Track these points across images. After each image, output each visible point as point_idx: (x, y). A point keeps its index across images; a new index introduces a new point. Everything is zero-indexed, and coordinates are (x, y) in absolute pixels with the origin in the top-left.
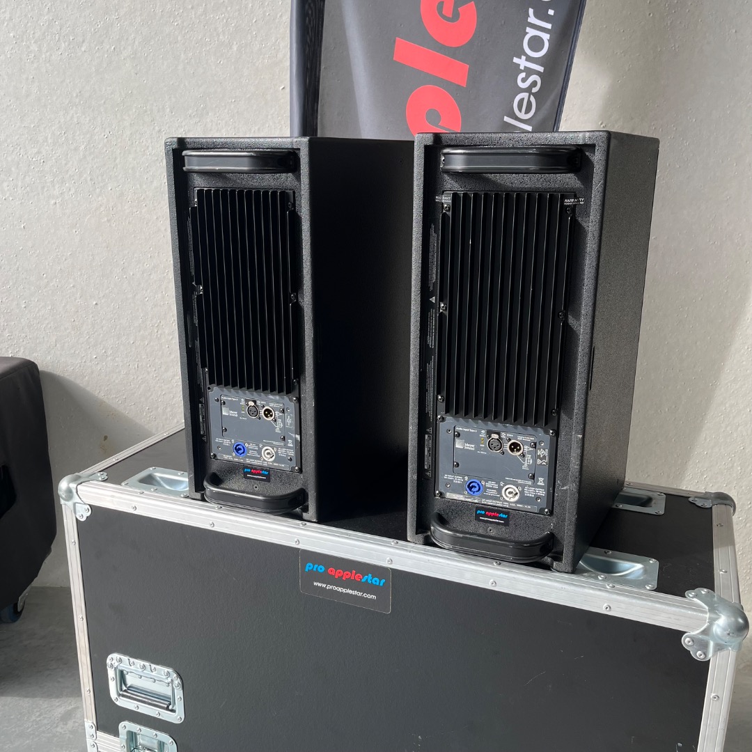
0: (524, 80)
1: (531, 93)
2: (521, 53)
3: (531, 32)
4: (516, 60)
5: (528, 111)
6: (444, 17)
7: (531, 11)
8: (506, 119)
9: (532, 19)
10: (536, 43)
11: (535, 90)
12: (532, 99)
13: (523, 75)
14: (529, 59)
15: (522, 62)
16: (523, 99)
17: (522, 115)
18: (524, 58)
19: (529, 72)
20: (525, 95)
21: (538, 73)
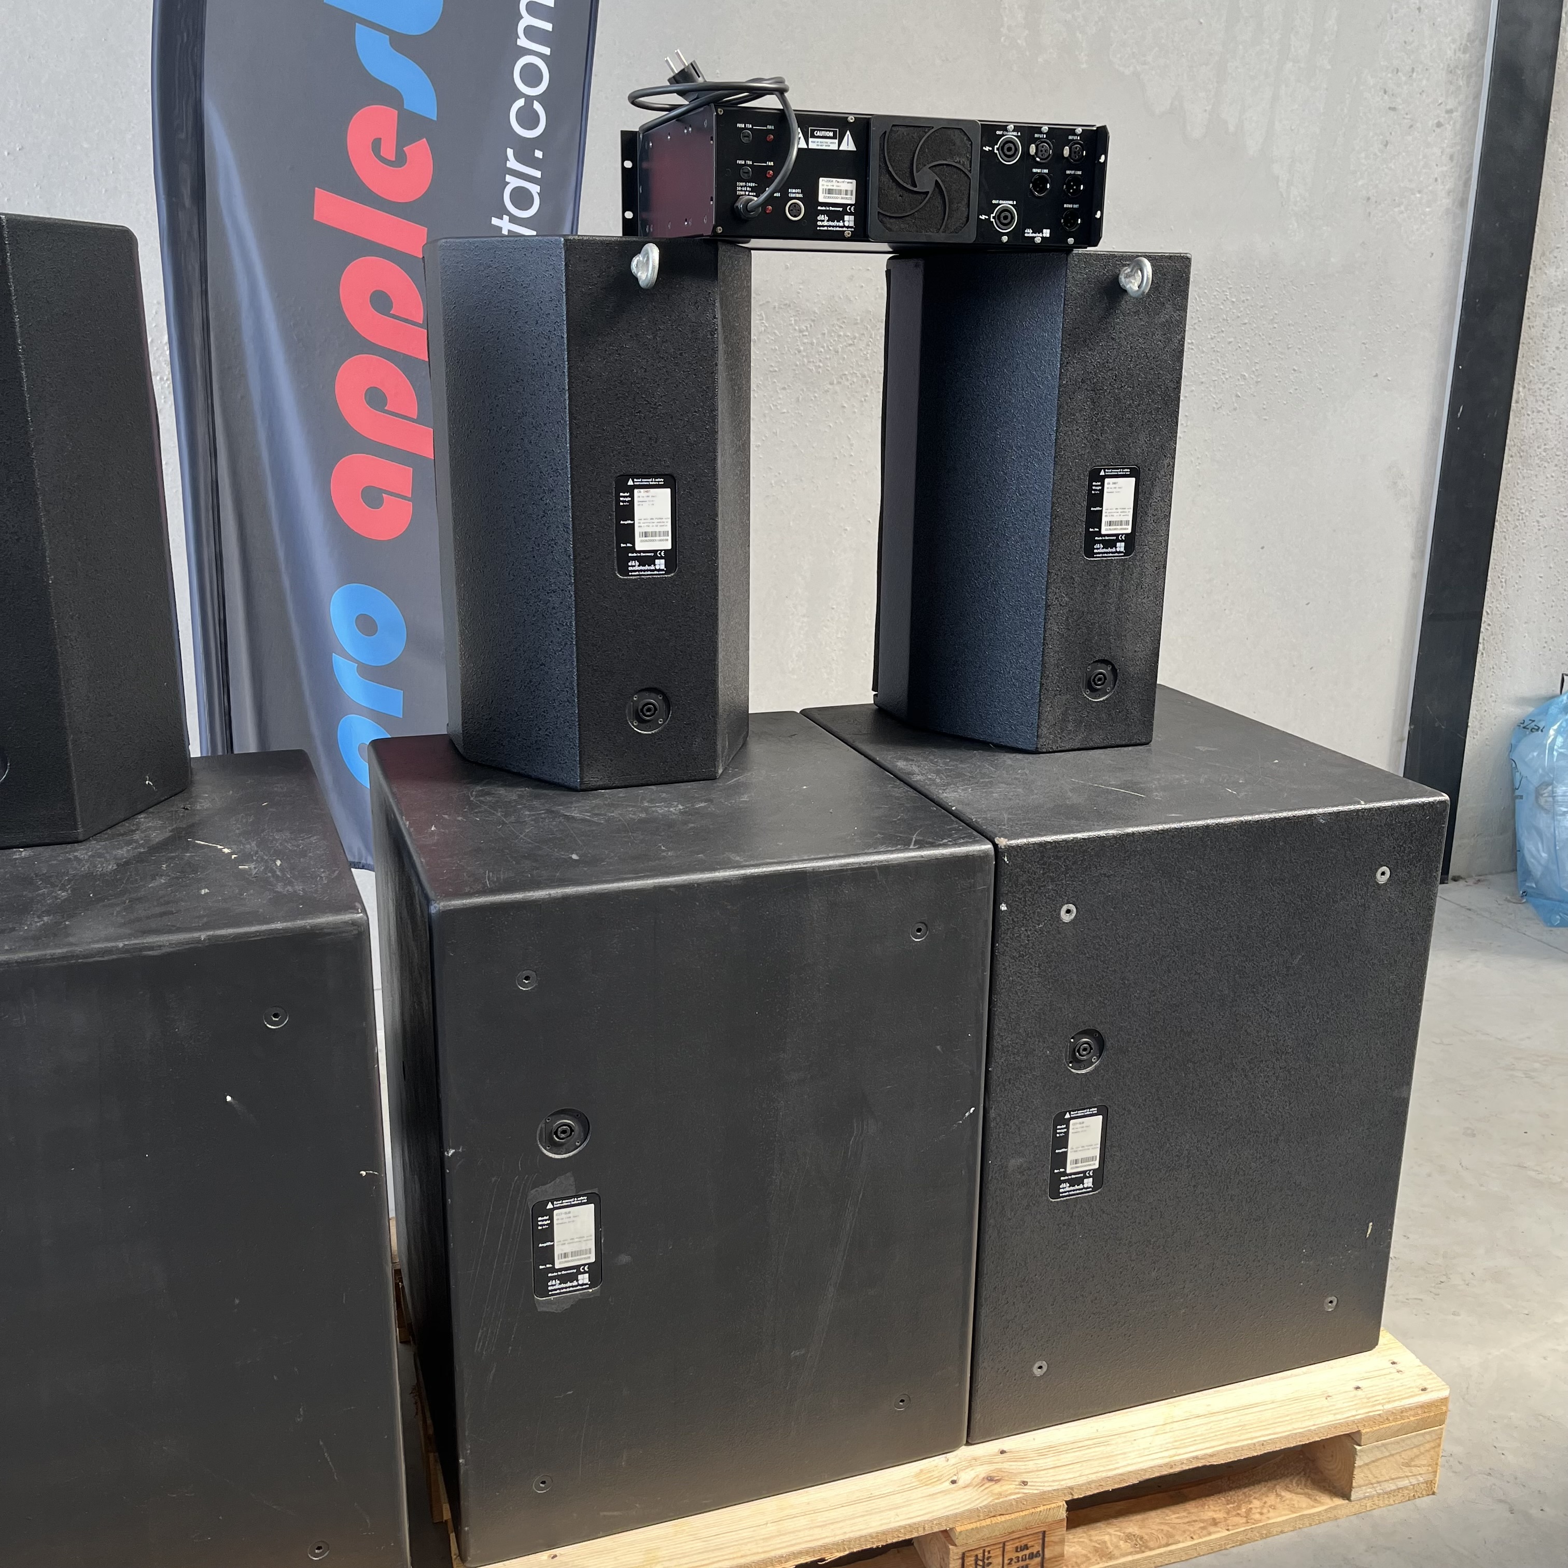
2: (501, 211)
3: (513, 182)
4: (495, 221)
6: (383, 160)
7: (510, 152)
9: (512, 164)
10: (522, 198)
14: (514, 219)
15: (505, 224)
18: (506, 218)
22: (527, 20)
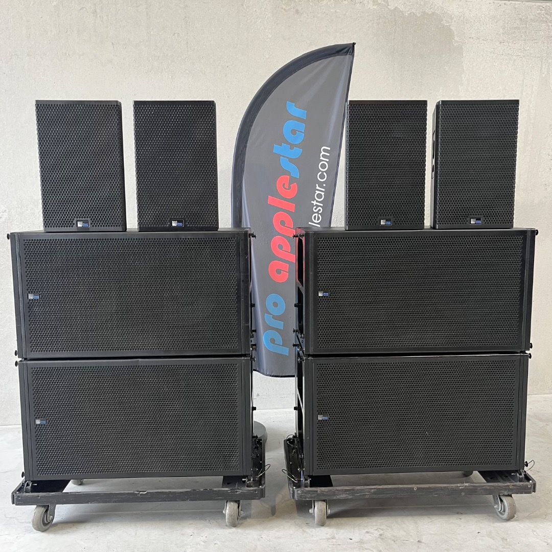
0: (315, 209)
1: (318, 214)
2: (314, 199)
3: (318, 192)
4: (312, 202)
5: (318, 219)
6: (285, 188)
7: (317, 185)
8: (310, 223)
9: (318, 188)
10: (319, 196)
11: (320, 212)
12: (320, 215)
13: (315, 207)
14: (317, 201)
15: (315, 203)
16: (315, 216)
17: (316, 221)
18: (315, 201)
19: (317, 206)
20: (316, 214)
21: (320, 206)
22: (323, 153)
